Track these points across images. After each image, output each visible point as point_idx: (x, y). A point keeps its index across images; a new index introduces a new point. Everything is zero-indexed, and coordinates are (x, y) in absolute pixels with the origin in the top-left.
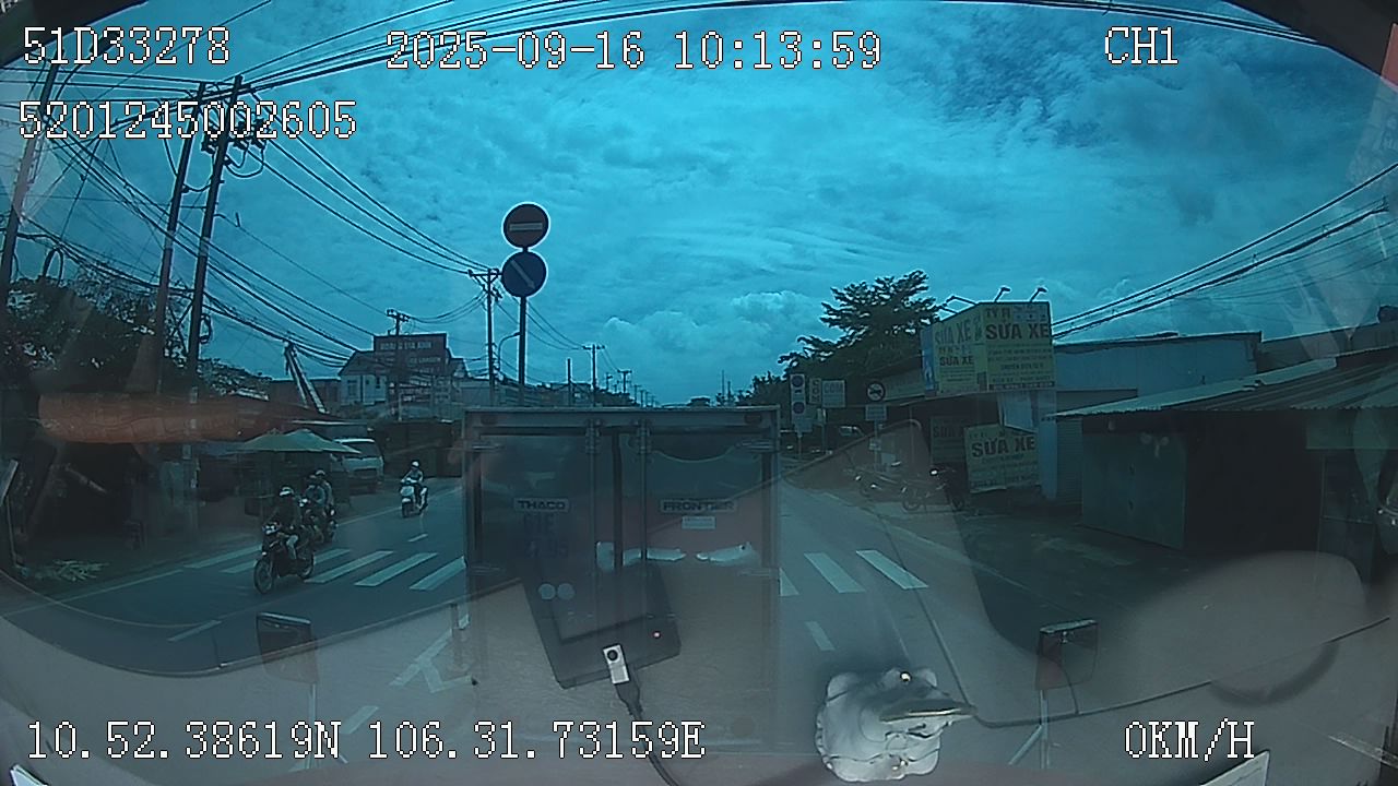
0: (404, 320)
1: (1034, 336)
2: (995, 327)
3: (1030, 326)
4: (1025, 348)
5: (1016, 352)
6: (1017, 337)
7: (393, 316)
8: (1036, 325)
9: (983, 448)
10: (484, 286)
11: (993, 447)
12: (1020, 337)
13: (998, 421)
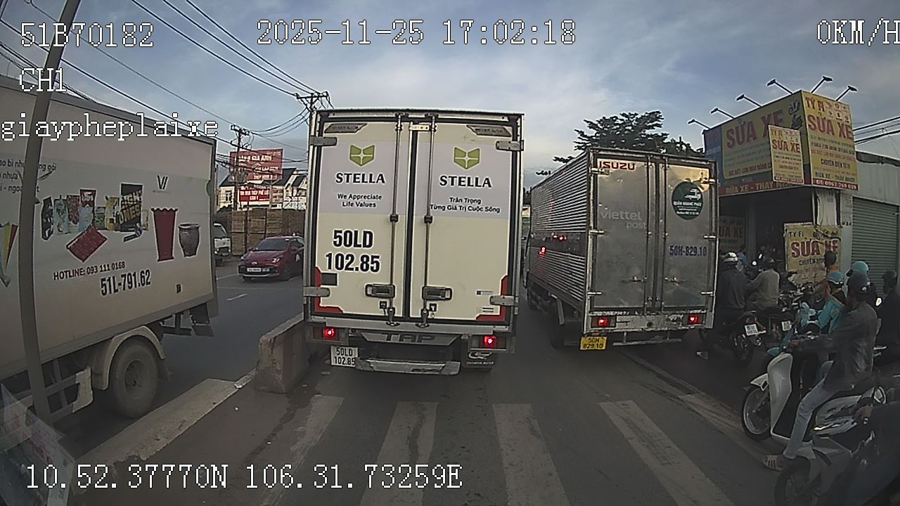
0: (245, 134)
1: (842, 135)
2: (814, 118)
3: (839, 123)
4: (837, 146)
5: (831, 148)
6: (831, 133)
7: (236, 130)
8: (843, 124)
9: (800, 248)
10: (306, 105)
11: (808, 249)
12: (833, 134)
13: (812, 221)
